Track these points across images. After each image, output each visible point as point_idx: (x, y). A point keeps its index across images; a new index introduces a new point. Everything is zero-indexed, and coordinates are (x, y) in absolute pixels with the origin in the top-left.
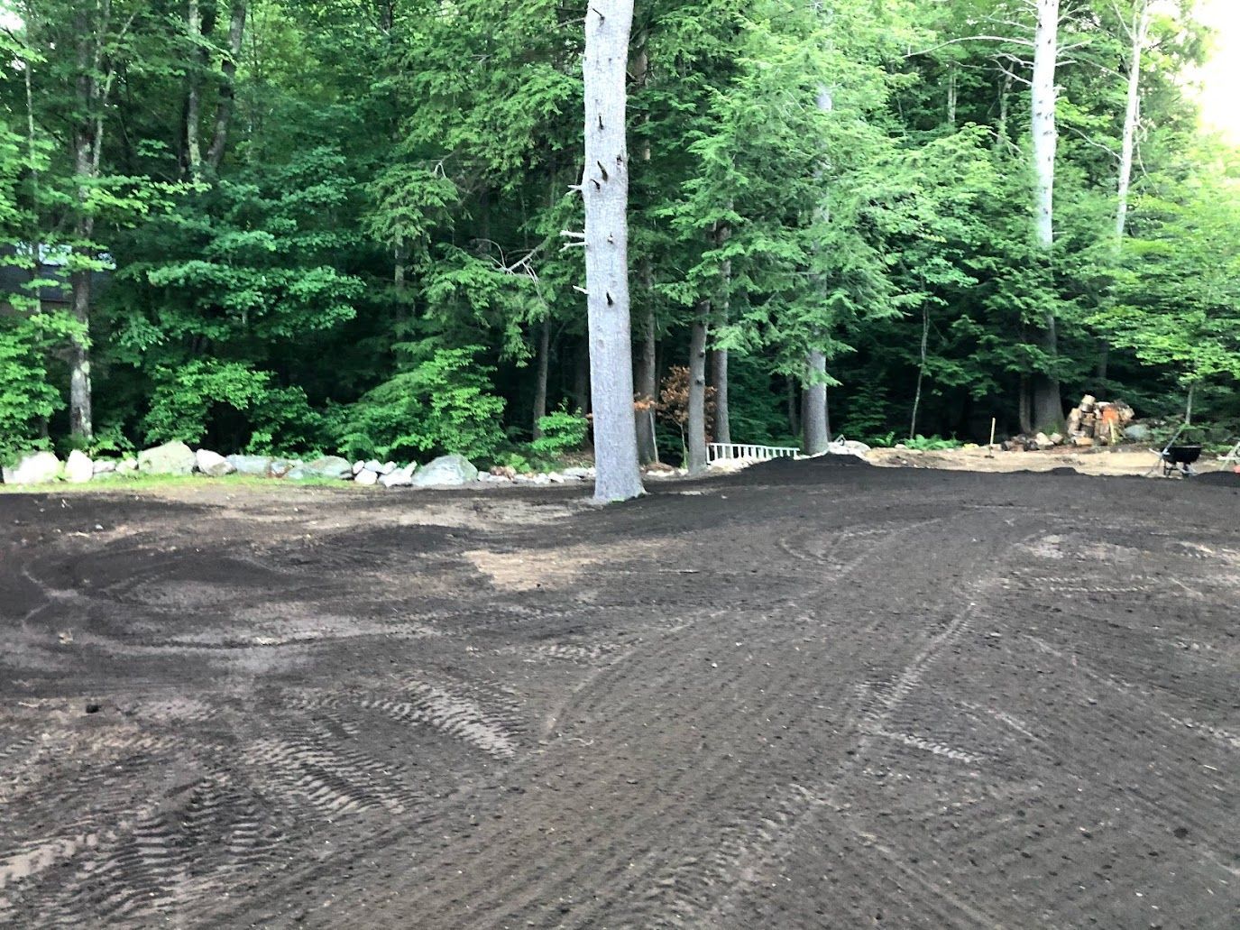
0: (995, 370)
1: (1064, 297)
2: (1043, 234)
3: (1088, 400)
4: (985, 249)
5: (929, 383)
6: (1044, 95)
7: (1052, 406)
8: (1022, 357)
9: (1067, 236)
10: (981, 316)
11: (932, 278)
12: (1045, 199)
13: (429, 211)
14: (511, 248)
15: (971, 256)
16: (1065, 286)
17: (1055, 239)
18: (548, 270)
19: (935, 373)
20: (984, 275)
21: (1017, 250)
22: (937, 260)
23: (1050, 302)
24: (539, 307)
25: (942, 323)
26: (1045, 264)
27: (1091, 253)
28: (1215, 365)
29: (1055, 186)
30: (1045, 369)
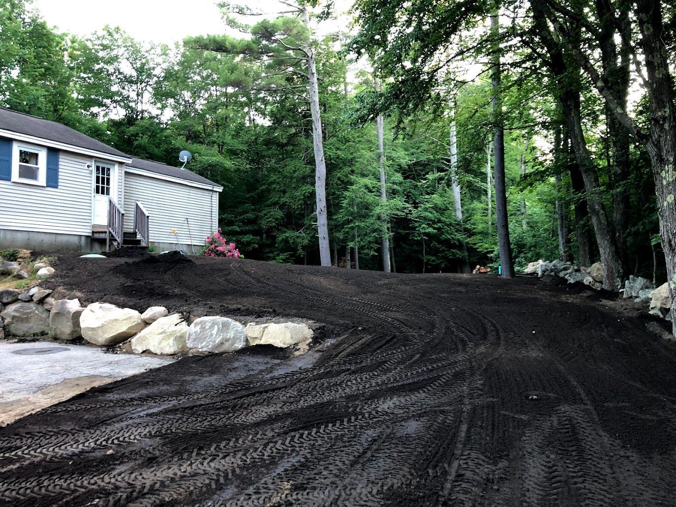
0: (445, 258)
1: (464, 235)
2: (459, 215)
3: (478, 267)
4: (439, 221)
5: (427, 264)
7: (468, 268)
8: (453, 253)
9: (466, 216)
10: (440, 242)
11: (422, 231)
12: (458, 205)
13: (277, 219)
14: (298, 227)
15: (434, 222)
16: (465, 231)
17: (463, 217)
18: (308, 232)
19: (428, 261)
20: (439, 229)
21: (448, 221)
22: (424, 225)
24: (306, 241)
25: (428, 244)
26: (458, 225)
27: (472, 221)
29: (461, 200)
30: (461, 257)
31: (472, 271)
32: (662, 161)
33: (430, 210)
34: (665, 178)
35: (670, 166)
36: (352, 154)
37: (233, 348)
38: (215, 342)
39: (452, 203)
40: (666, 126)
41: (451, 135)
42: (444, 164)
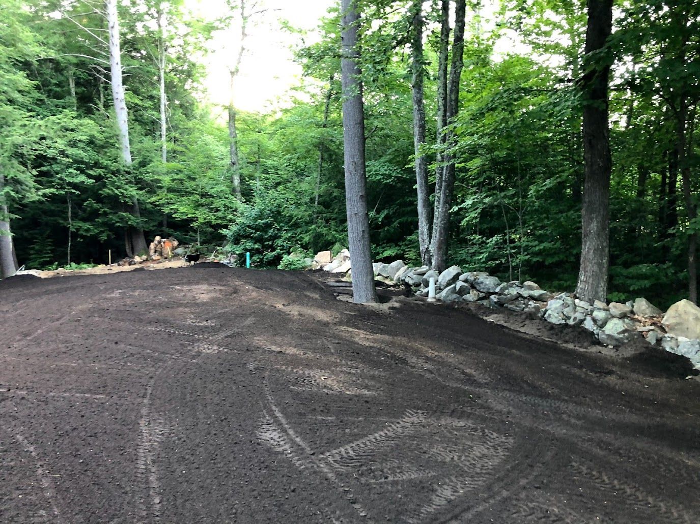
0: (110, 226)
1: (140, 189)
2: (126, 158)
3: (158, 238)
4: (97, 165)
5: (75, 235)
6: (119, 89)
7: (141, 243)
8: (122, 219)
9: (139, 159)
10: (99, 199)
11: (69, 180)
12: (125, 141)
15: (91, 168)
16: (140, 184)
17: (133, 160)
19: (78, 230)
20: (98, 178)
21: (114, 166)
22: (71, 170)
23: (133, 191)
25: (78, 204)
26: (129, 173)
27: (149, 168)
28: (205, 219)
29: (130, 134)
30: (135, 224)
31: (149, 245)
33: (82, 145)
39: (116, 137)
41: (111, 25)
42: (99, 72)
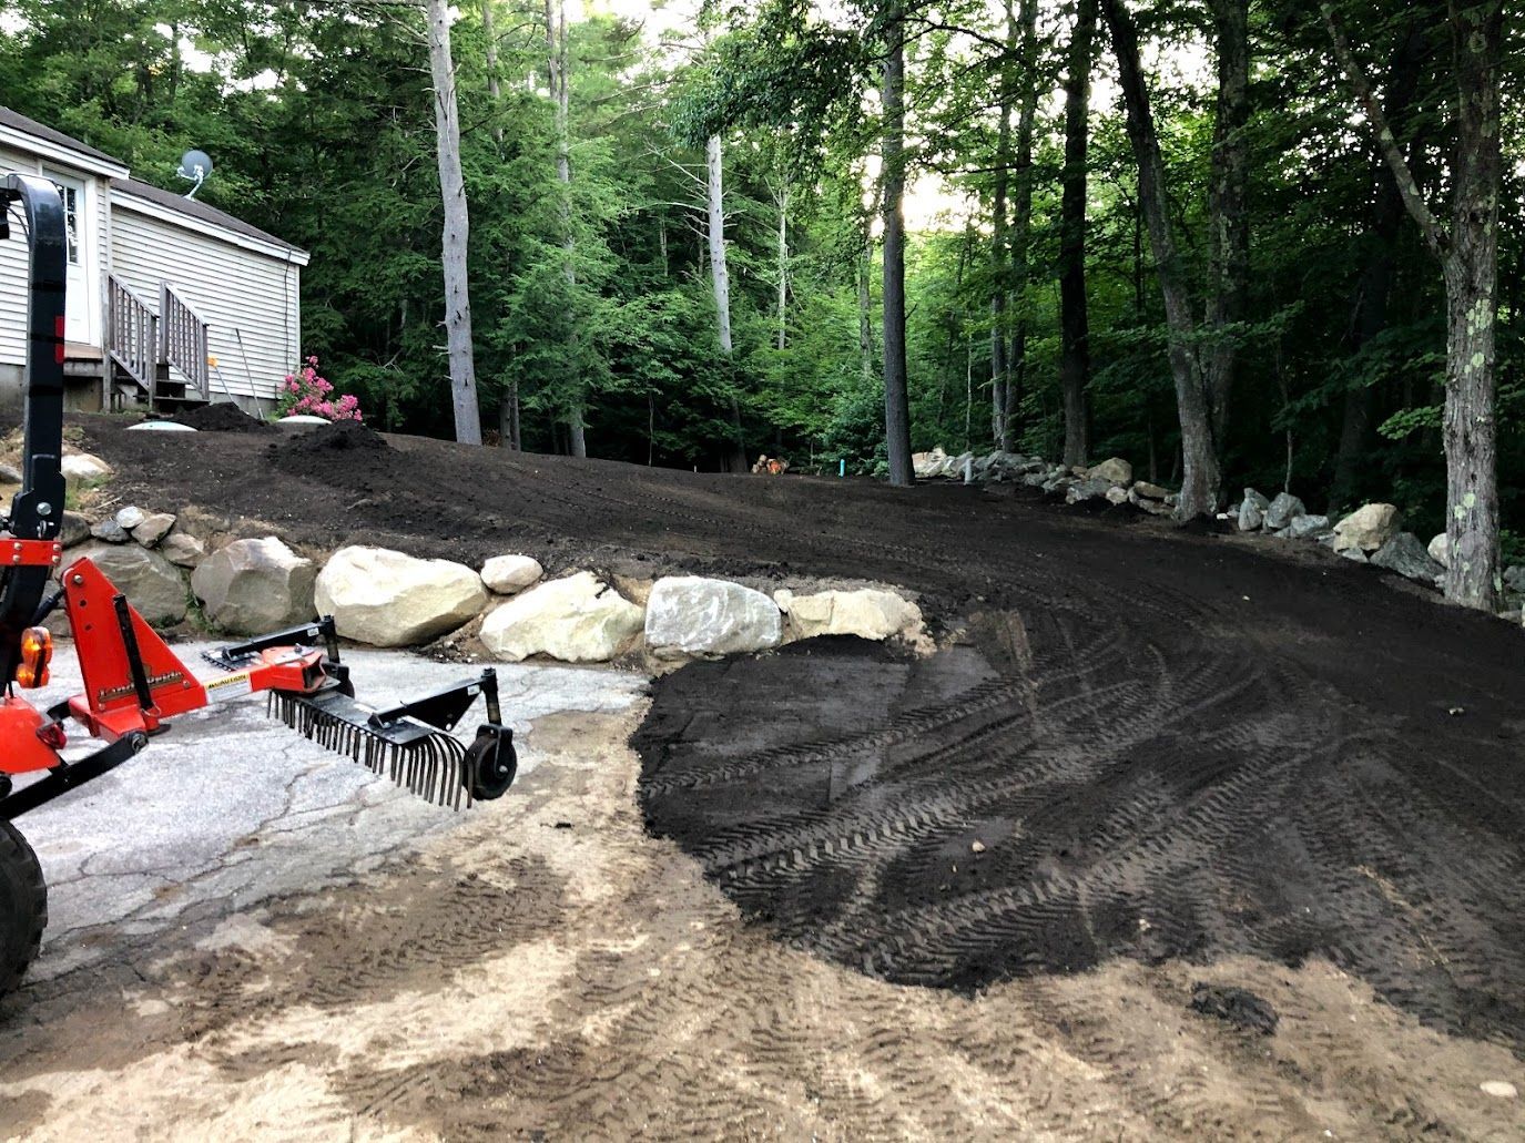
0: (700, 439)
1: (740, 387)
2: (725, 342)
3: (763, 458)
4: (686, 354)
5: (657, 449)
6: (719, 247)
7: (741, 461)
8: (715, 428)
9: (740, 345)
10: (688, 401)
11: (652, 375)
12: (724, 320)
13: (330, 332)
14: (384, 352)
15: (676, 358)
16: (741, 379)
17: (733, 347)
19: (659, 442)
20: (686, 372)
21: (707, 356)
22: (653, 362)
23: (730, 390)
24: (409, 390)
25: (661, 405)
26: (726, 364)
27: (754, 357)
29: (731, 309)
30: (732, 438)
31: (750, 468)
32: (1471, 291)
33: (668, 328)
34: (1473, 323)
35: (1486, 301)
36: (525, 184)
37: (758, 643)
38: (719, 631)
39: (712, 315)
40: (1488, 229)
41: (711, 157)
42: (692, 223)
